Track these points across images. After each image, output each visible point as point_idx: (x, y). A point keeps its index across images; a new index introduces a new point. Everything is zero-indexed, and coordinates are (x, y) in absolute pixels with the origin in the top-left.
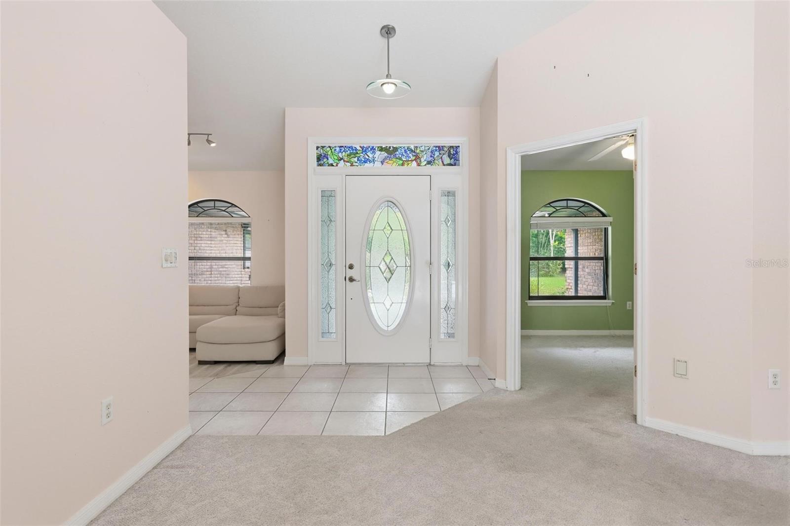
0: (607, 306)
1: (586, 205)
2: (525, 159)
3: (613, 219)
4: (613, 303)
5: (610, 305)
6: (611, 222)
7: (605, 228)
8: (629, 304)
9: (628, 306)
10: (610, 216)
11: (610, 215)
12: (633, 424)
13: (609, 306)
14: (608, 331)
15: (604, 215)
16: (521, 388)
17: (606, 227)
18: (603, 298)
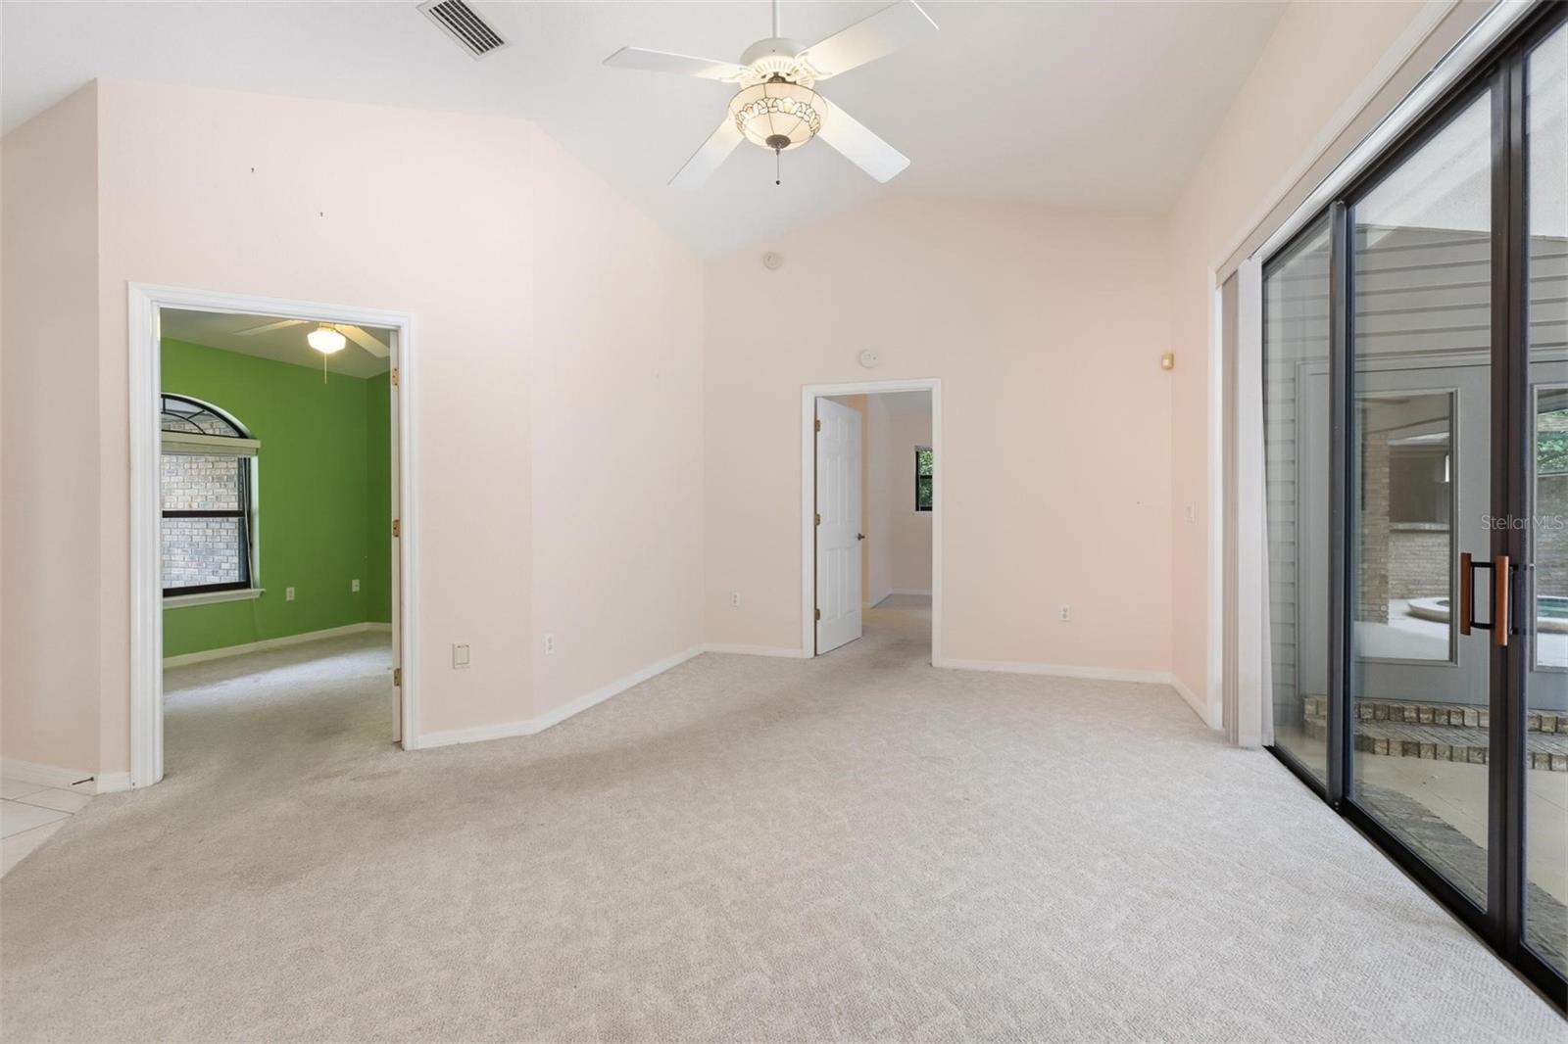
0: (250, 600)
1: (206, 412)
2: (171, 318)
3: (262, 445)
4: (263, 592)
5: (258, 596)
6: (257, 449)
7: (245, 459)
8: (291, 592)
9: (288, 594)
10: (254, 438)
11: (256, 435)
12: (401, 753)
13: (256, 599)
14: (255, 644)
15: (242, 435)
16: (165, 776)
17: (247, 457)
18: (245, 584)
